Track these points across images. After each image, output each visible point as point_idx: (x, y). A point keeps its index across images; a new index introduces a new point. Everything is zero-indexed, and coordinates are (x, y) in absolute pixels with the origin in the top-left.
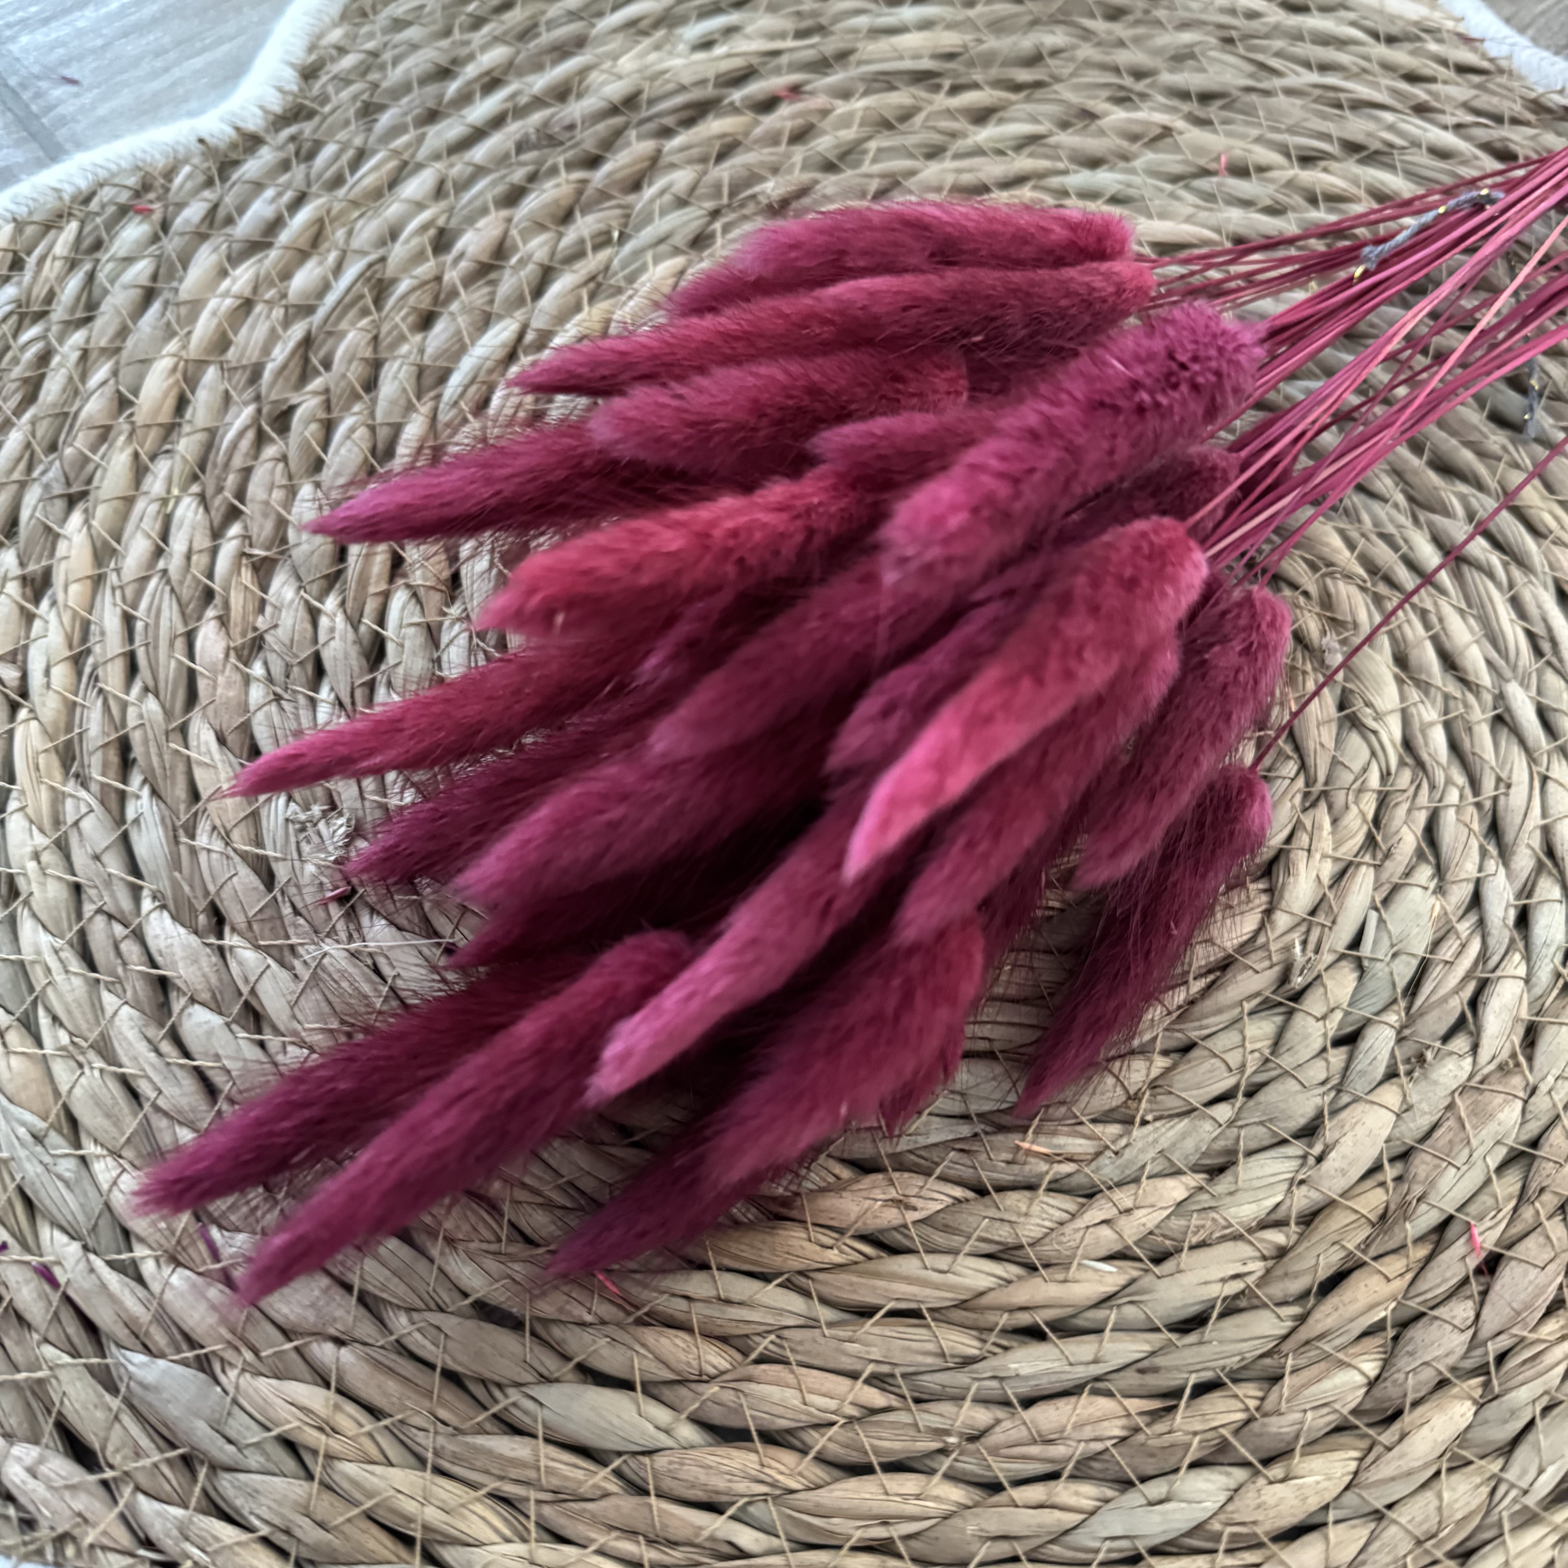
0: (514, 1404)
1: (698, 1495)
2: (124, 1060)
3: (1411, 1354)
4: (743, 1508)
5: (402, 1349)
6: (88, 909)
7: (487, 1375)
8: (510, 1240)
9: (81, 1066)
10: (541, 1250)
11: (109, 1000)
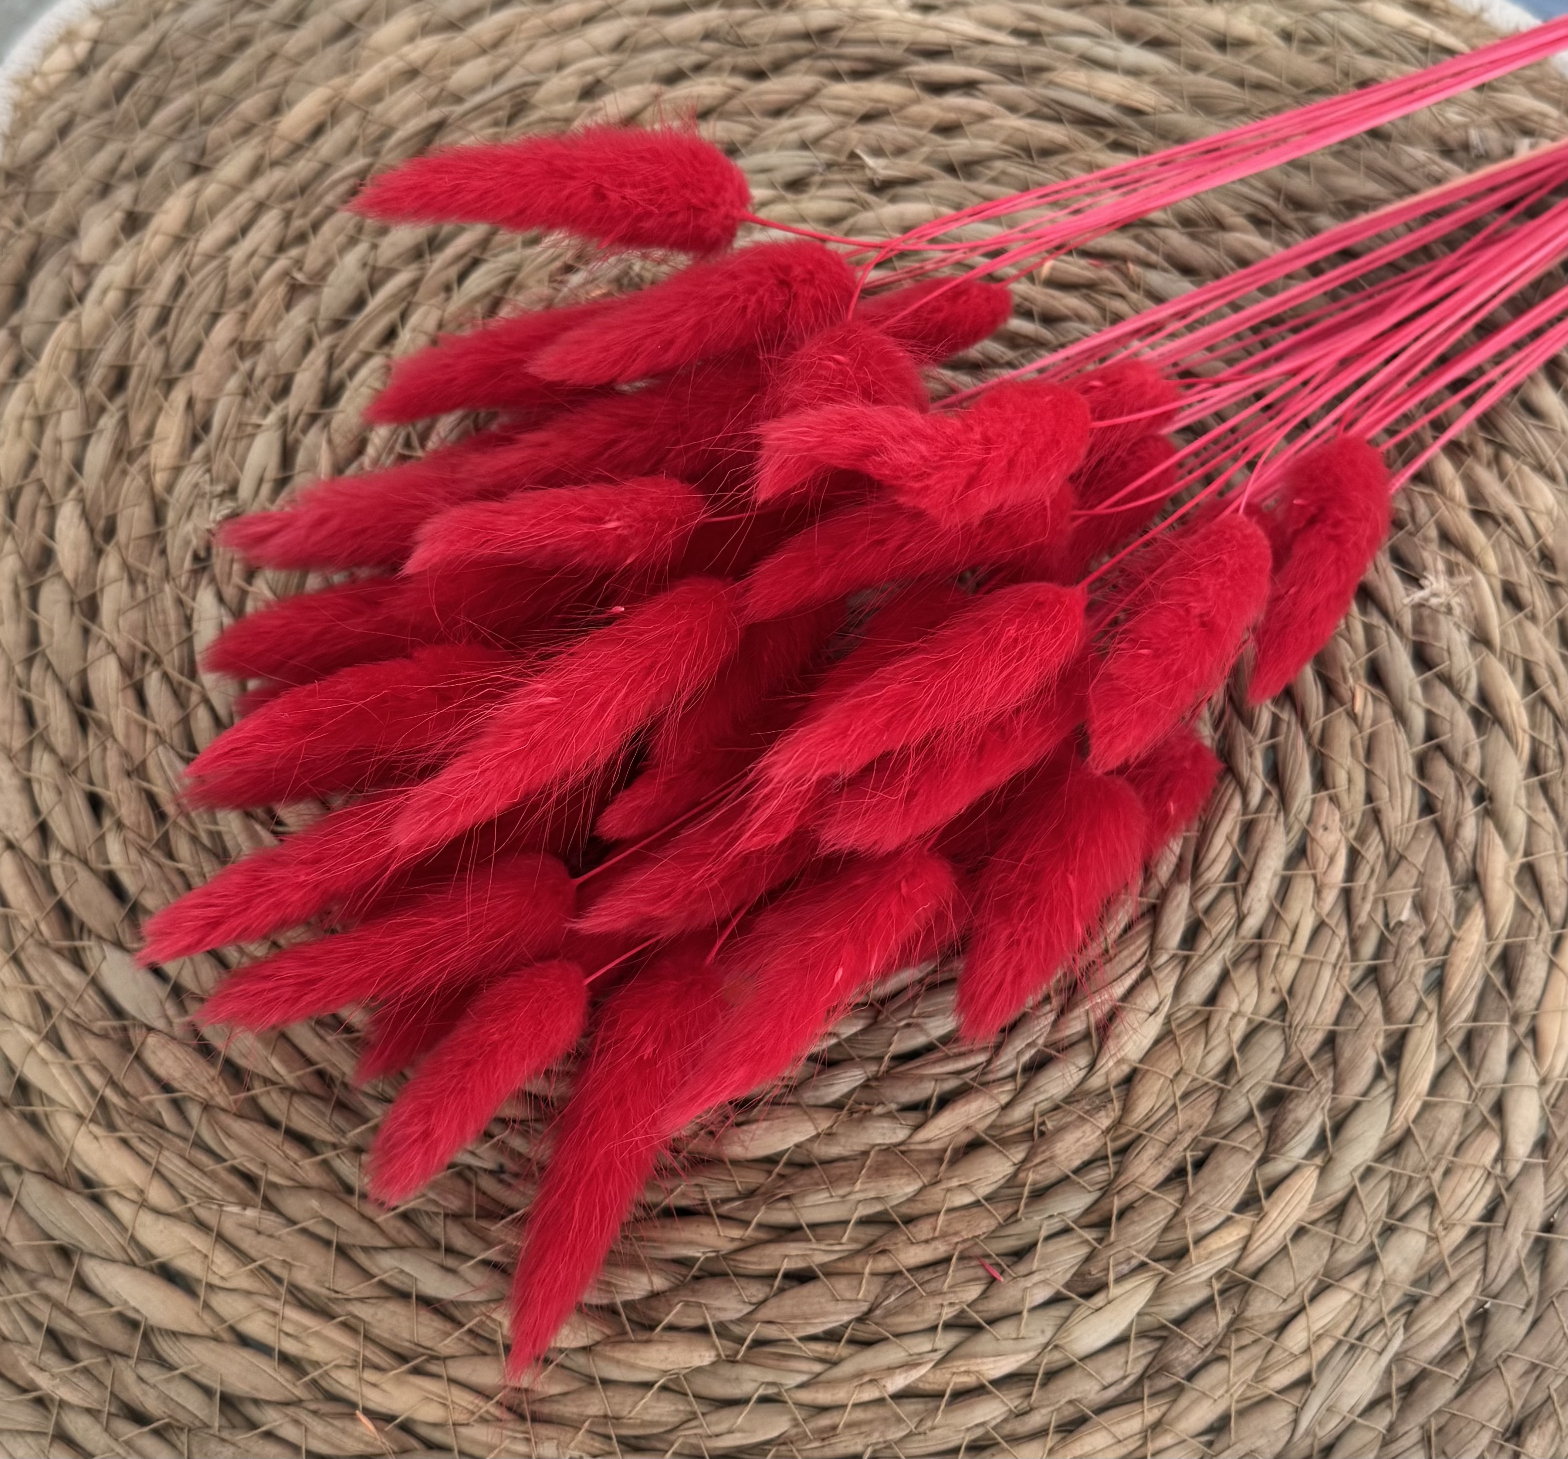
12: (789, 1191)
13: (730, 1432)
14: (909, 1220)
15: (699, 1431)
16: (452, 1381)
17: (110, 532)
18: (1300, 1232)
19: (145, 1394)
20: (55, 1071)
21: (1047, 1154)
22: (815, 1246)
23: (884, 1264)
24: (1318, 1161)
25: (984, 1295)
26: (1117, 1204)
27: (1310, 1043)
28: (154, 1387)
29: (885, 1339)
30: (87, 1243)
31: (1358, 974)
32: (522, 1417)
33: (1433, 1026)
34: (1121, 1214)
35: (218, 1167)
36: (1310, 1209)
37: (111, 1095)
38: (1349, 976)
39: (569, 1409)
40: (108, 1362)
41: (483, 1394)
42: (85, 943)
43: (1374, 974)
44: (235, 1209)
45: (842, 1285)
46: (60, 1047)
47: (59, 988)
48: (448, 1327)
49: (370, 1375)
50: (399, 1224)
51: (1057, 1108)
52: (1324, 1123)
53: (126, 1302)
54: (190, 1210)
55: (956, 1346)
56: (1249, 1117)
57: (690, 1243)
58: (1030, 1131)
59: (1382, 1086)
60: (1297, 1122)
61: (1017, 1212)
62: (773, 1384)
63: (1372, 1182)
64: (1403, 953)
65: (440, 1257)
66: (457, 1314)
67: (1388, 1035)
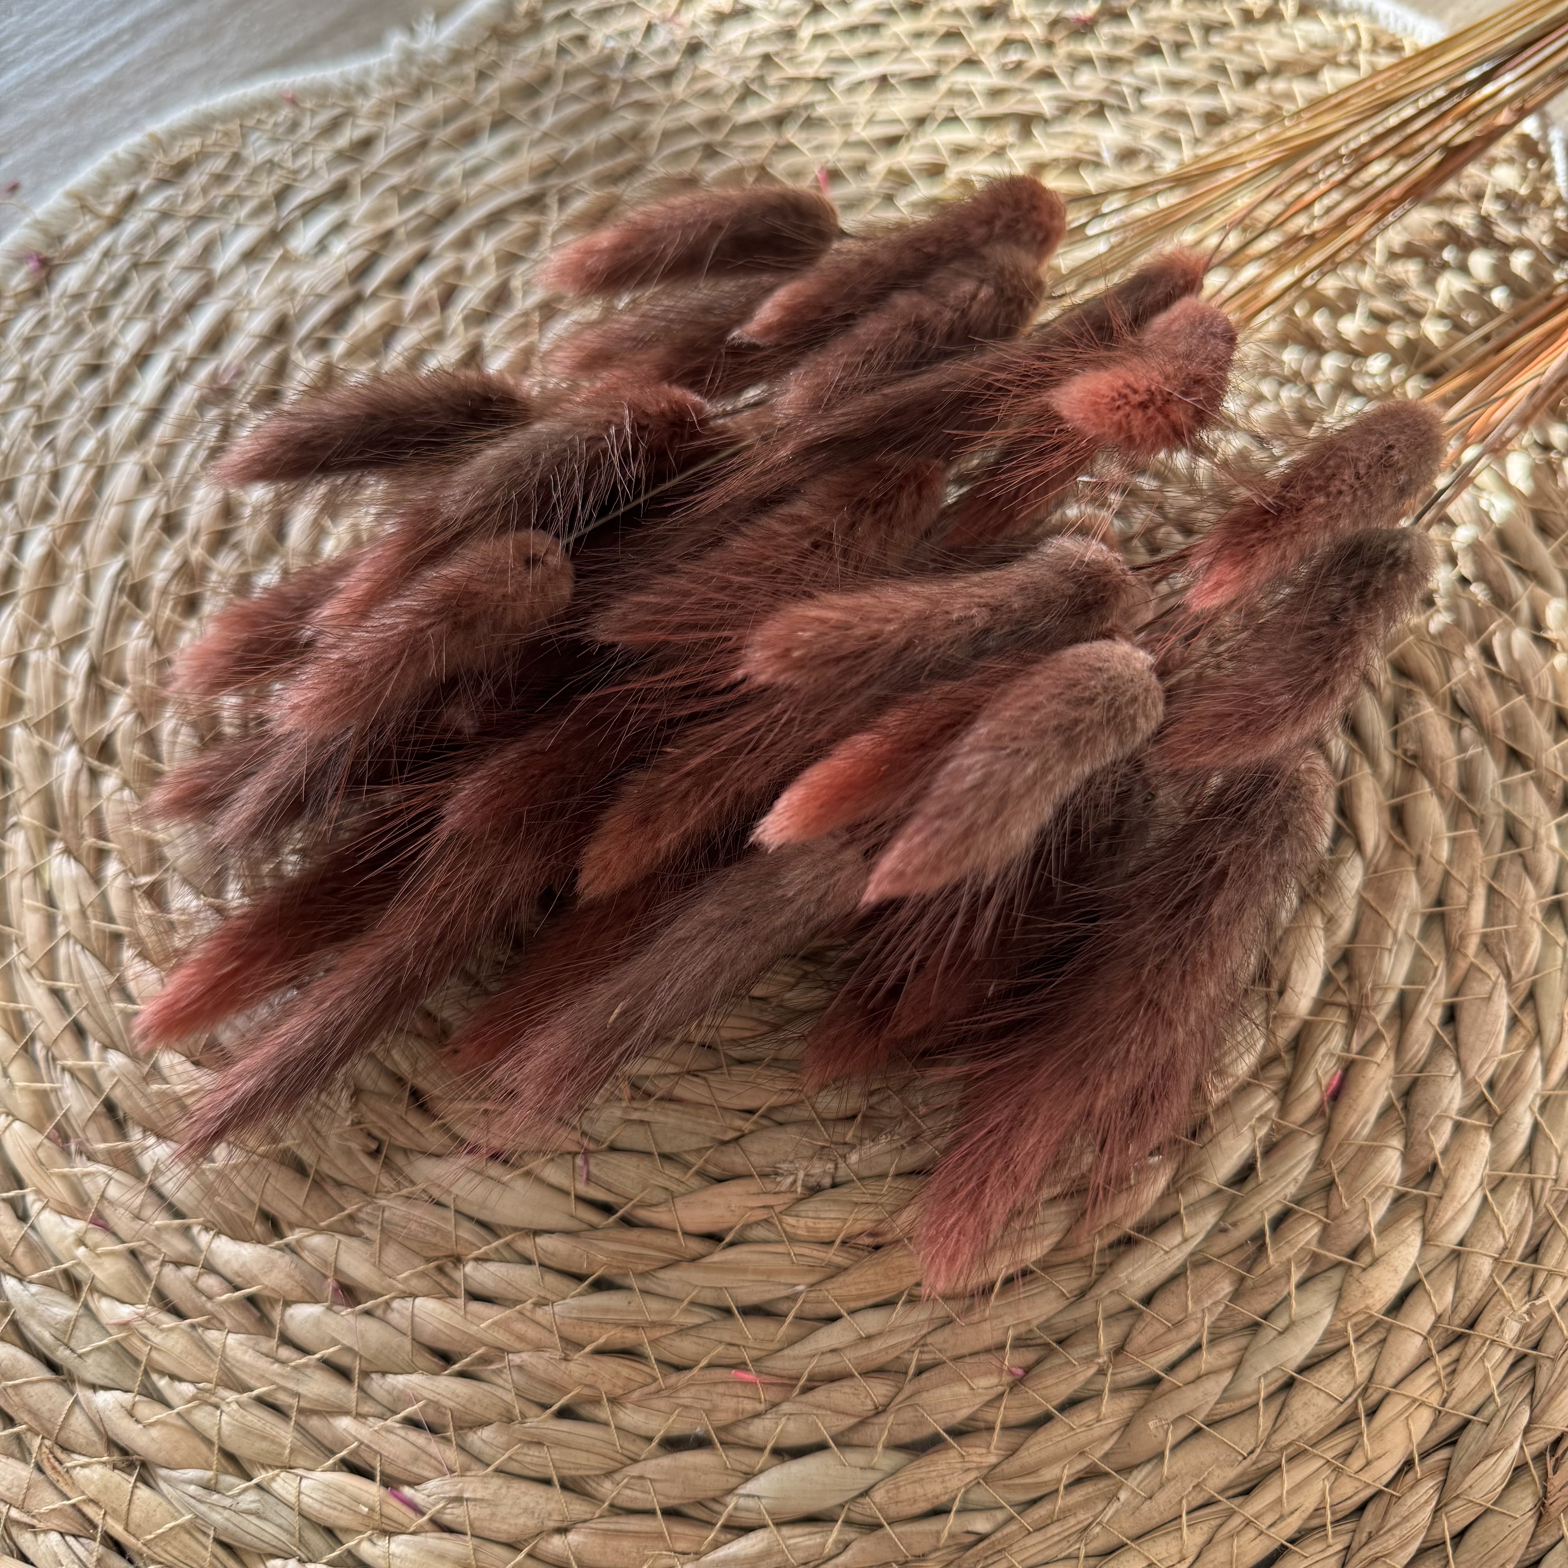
0: (736, 1508)
1: (923, 1506)
2: (252, 1382)
3: (1422, 1115)
4: (964, 1500)
5: (618, 1510)
6: (152, 1267)
7: (700, 1495)
8: (664, 1376)
9: (217, 1407)
10: (695, 1371)
11: (213, 1336)
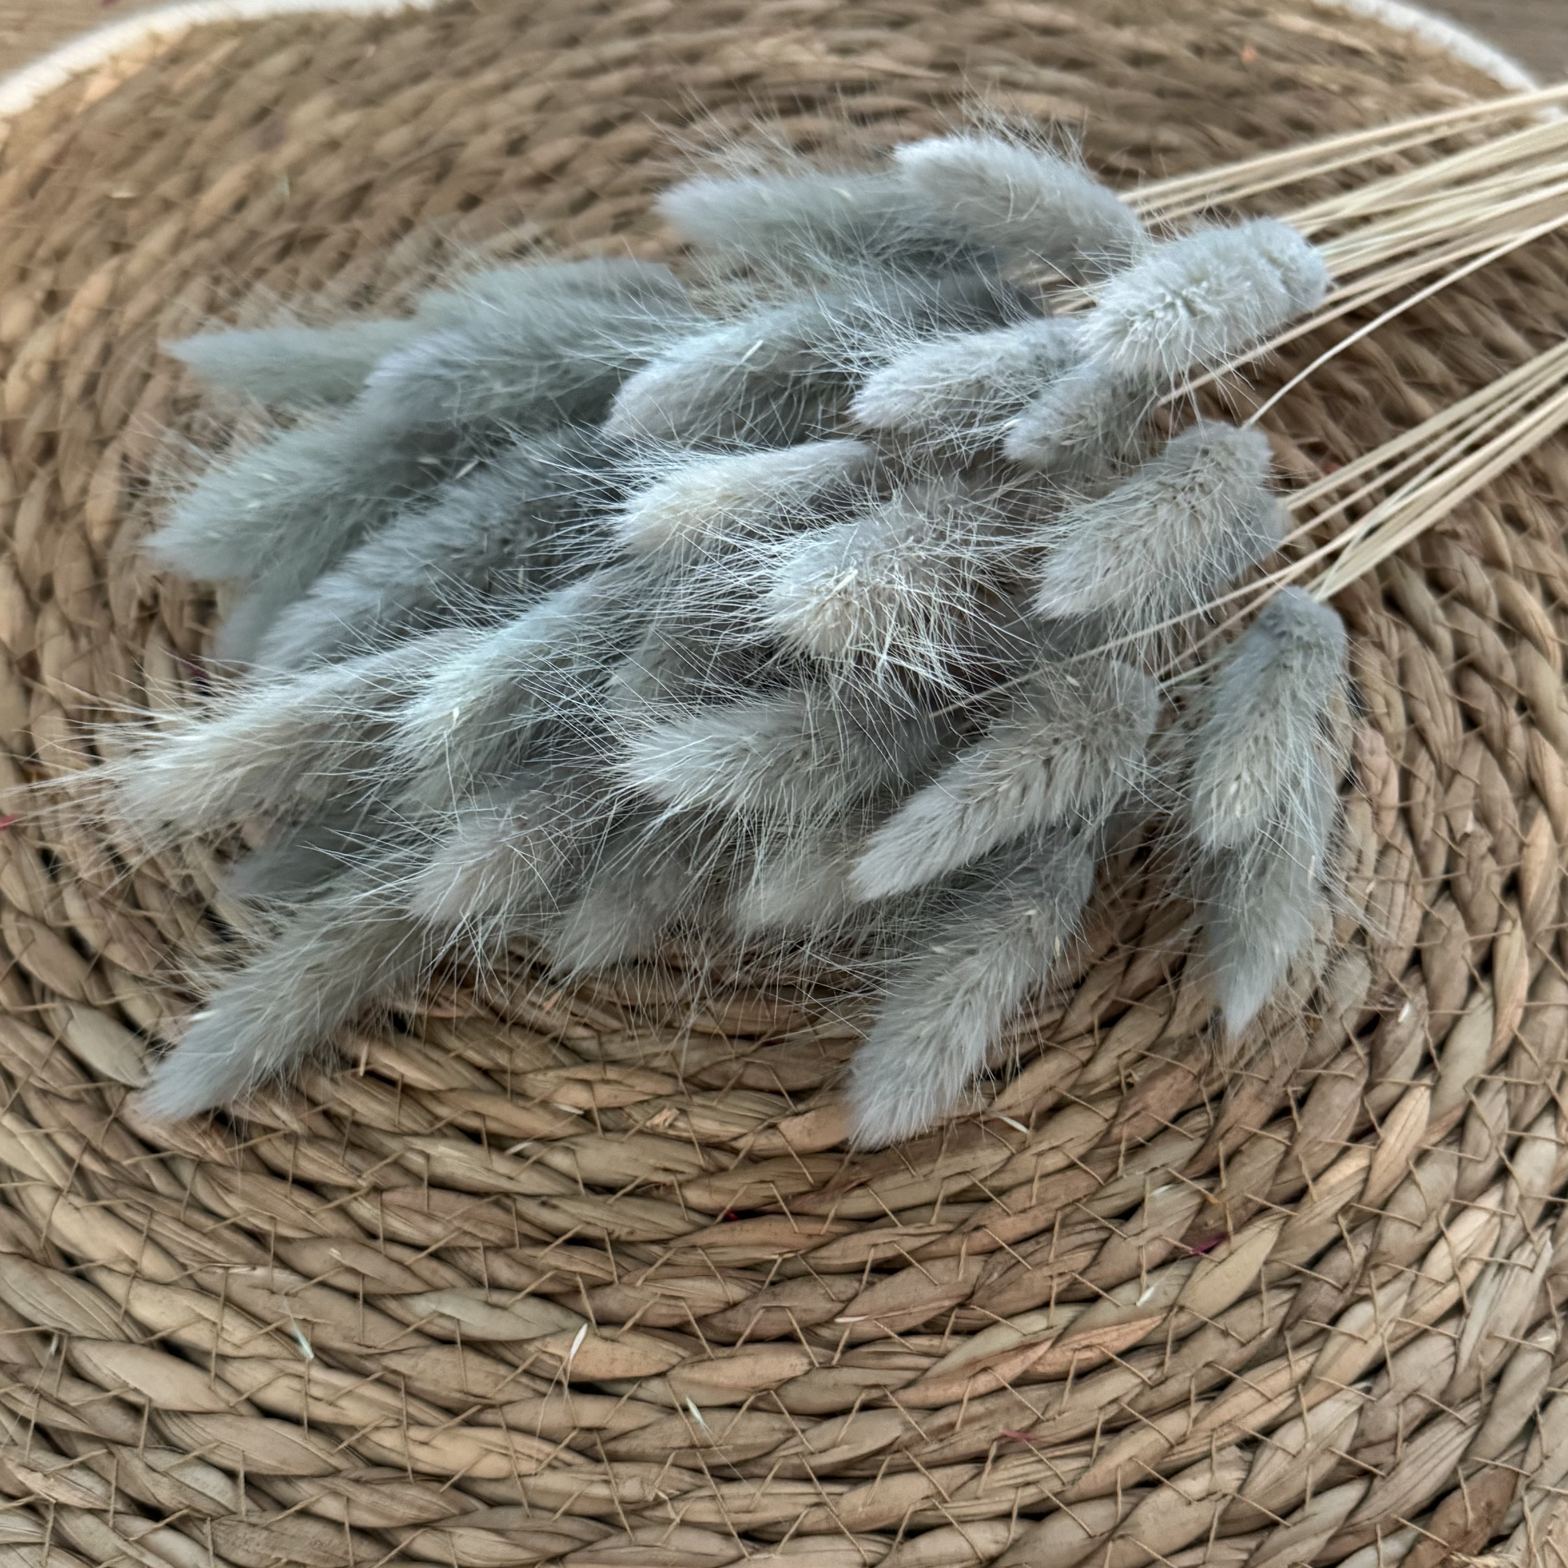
0: (54, 1011)
4: (172, 1158)
7: (49, 985)
12: (865, 1176)
13: (834, 1446)
14: (1001, 1192)
15: (799, 1449)
16: (513, 1428)
17: (47, 592)
18: (1422, 1156)
19: (157, 1484)
20: (26, 1142)
21: (1139, 1106)
22: (901, 1229)
23: (980, 1240)
24: (1427, 1080)
25: (1095, 1261)
26: (1223, 1149)
27: (1397, 961)
28: (165, 1474)
29: (994, 1323)
30: (77, 1327)
31: (1433, 890)
32: (597, 1460)
33: (1519, 933)
34: (1229, 1160)
35: (219, 1226)
36: (1428, 1132)
37: (91, 1164)
38: (1425, 894)
39: (647, 1443)
40: (111, 1454)
41: (548, 1437)
42: (48, 1005)
43: (1448, 888)
44: (243, 1270)
45: (937, 1268)
46: (28, 1118)
47: (22, 1055)
48: (502, 1370)
49: (417, 1433)
50: (434, 1264)
51: (1142, 1058)
52: (1426, 1041)
53: (125, 1385)
54: (191, 1277)
55: (1073, 1321)
56: (1347, 1044)
57: (764, 1244)
58: (1117, 1087)
59: (1478, 999)
60: (1398, 1042)
61: (1115, 1171)
62: (876, 1386)
63: (1488, 1095)
64: (1475, 863)
65: (482, 1294)
66: (509, 1356)
67: (1475, 945)
